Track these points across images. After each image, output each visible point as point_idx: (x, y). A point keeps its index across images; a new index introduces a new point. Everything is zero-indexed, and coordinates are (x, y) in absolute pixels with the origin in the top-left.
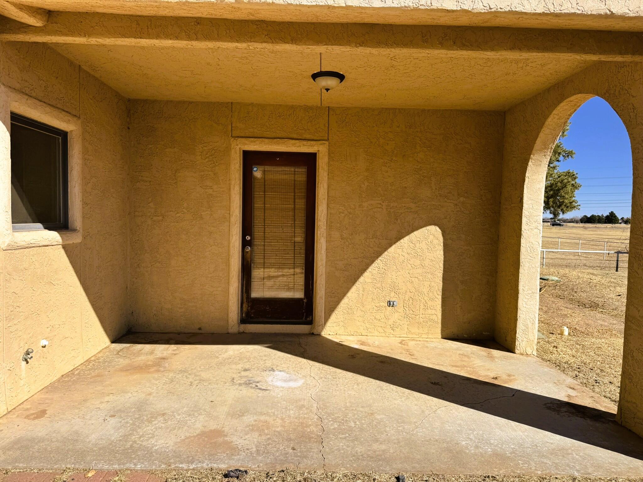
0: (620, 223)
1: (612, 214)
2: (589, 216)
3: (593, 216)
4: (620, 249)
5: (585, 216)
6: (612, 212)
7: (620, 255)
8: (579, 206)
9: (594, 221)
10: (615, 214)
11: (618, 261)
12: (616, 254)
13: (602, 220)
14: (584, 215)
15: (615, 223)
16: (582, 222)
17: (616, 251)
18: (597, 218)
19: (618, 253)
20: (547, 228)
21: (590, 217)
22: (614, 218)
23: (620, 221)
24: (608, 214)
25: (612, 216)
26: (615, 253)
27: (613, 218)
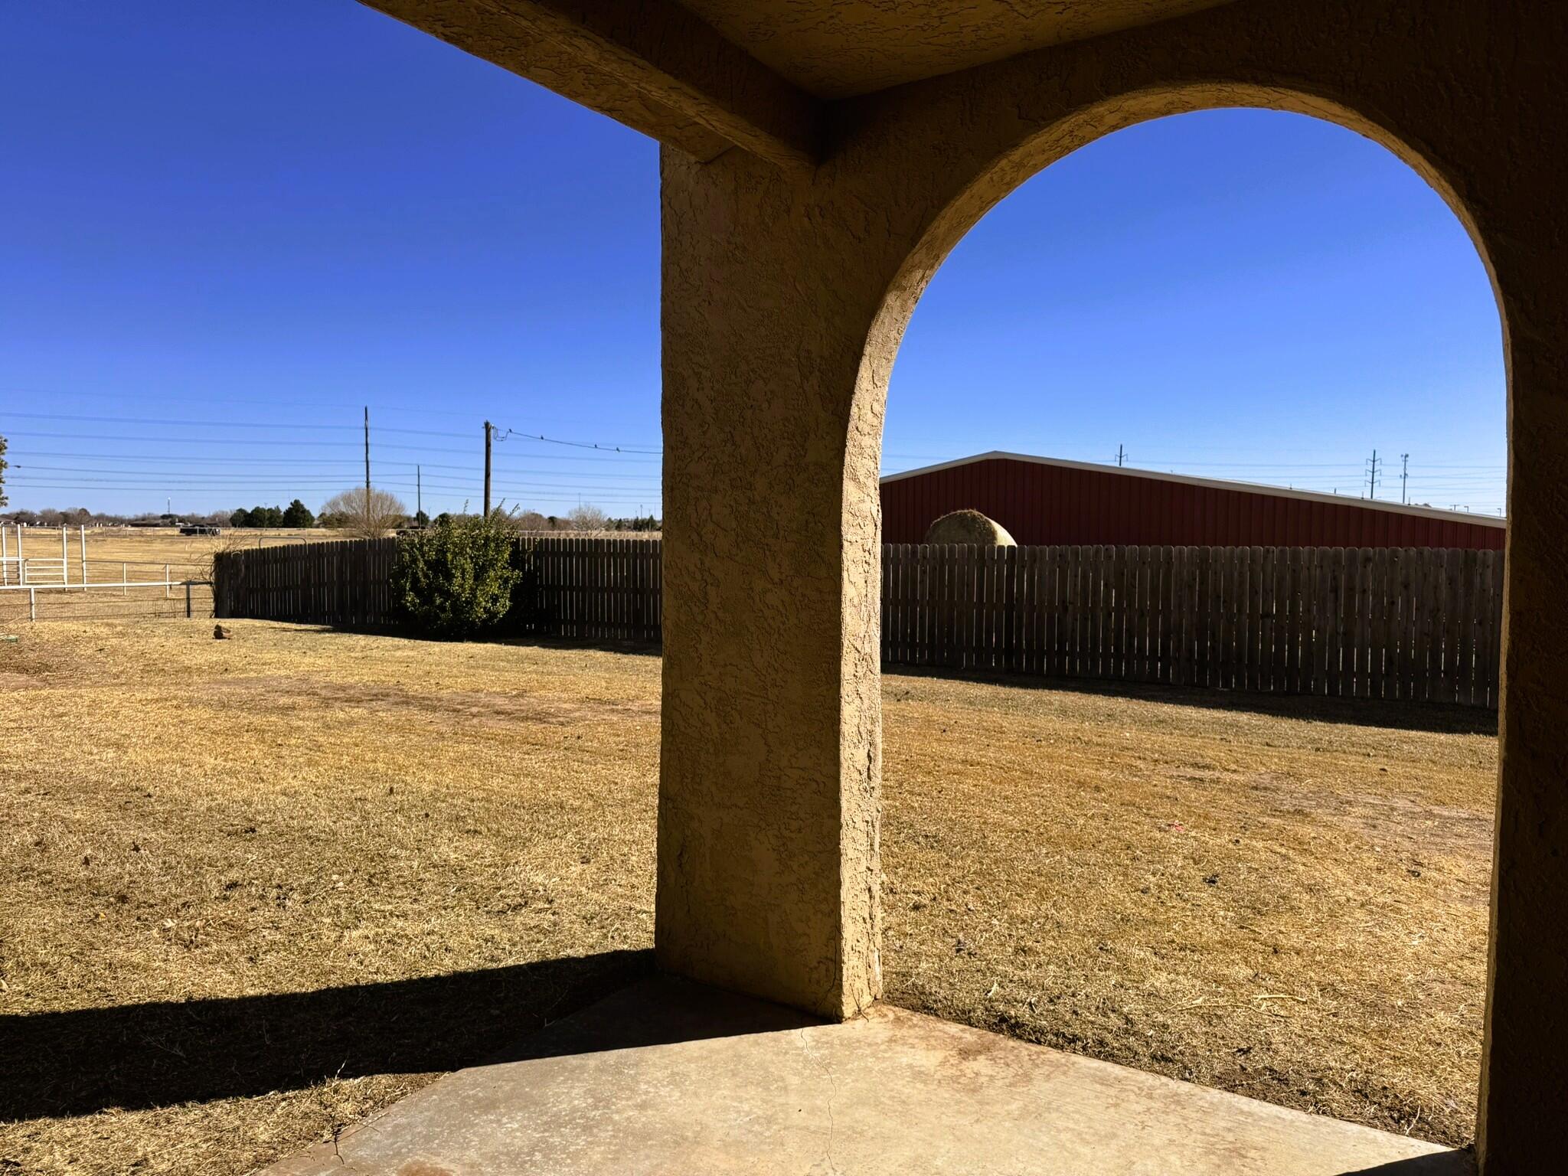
0: (318, 527)
1: (297, 506)
2: (249, 511)
3: (257, 510)
4: (190, 577)
5: (241, 510)
6: (297, 502)
7: (191, 587)
8: (7, 498)
9: (260, 521)
10: (302, 506)
11: (188, 599)
12: (184, 587)
13: (278, 520)
14: (238, 508)
15: (305, 526)
16: (234, 525)
17: (184, 580)
18: (267, 515)
19: (188, 584)
20: (140, 542)
21: (253, 511)
22: (303, 516)
23: (316, 522)
24: (291, 506)
25: (297, 511)
26: (183, 584)
27: (300, 515)
